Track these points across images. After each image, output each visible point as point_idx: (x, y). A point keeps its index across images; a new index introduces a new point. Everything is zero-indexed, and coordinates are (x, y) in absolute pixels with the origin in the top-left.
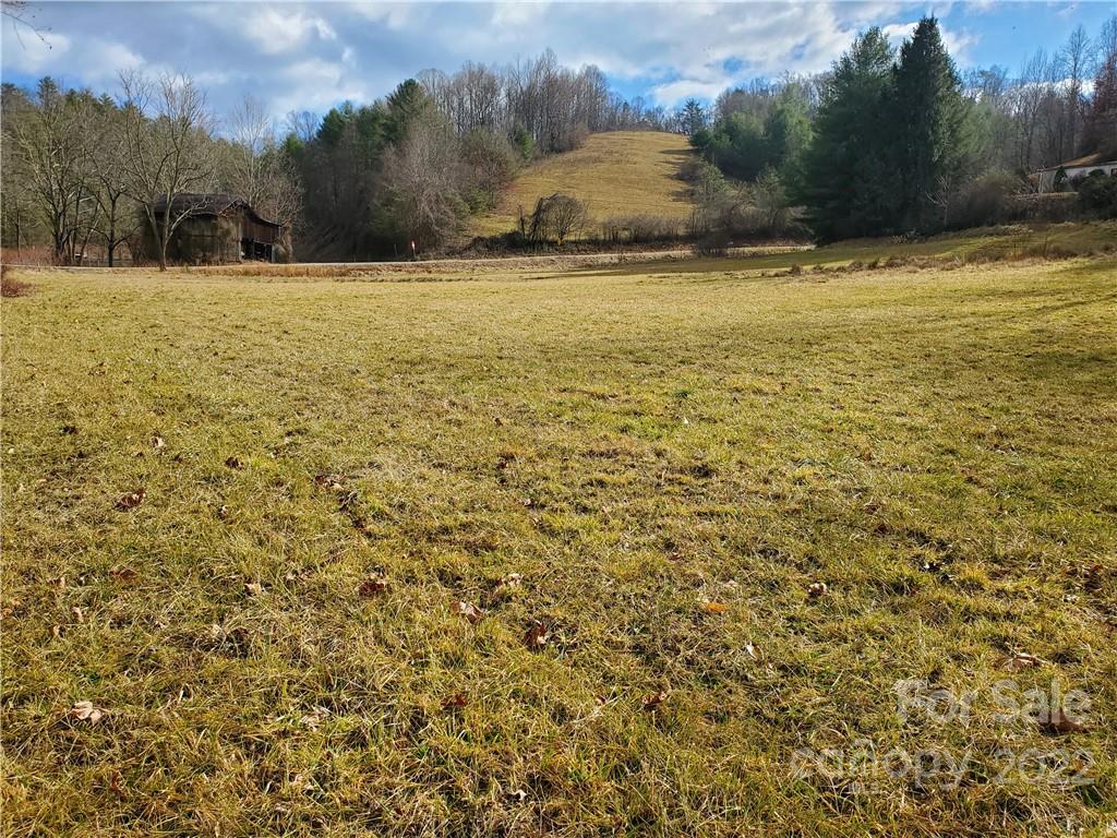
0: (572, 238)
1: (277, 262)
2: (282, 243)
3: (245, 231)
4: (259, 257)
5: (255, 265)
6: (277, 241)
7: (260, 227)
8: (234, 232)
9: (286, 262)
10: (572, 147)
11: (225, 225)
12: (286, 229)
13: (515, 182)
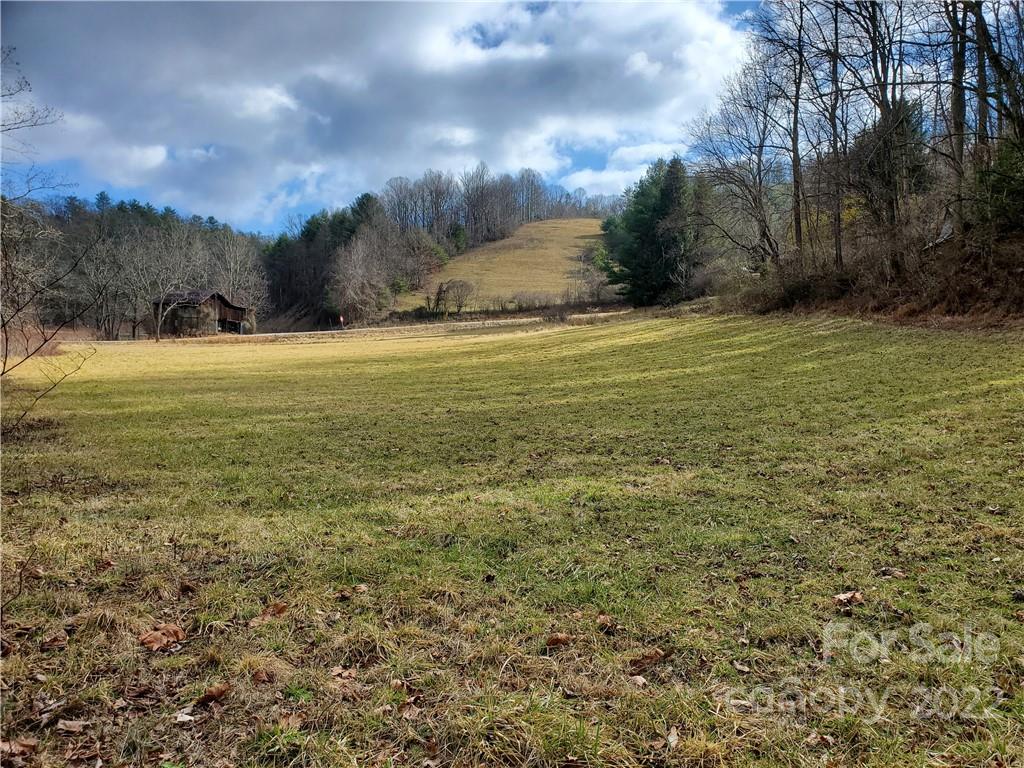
0: (468, 310)
1: (245, 333)
2: (248, 320)
3: (220, 314)
4: (230, 331)
5: (228, 336)
6: (245, 319)
7: (232, 310)
8: (212, 314)
9: (251, 333)
10: (503, 237)
11: (206, 310)
12: (251, 310)
13: (445, 267)
